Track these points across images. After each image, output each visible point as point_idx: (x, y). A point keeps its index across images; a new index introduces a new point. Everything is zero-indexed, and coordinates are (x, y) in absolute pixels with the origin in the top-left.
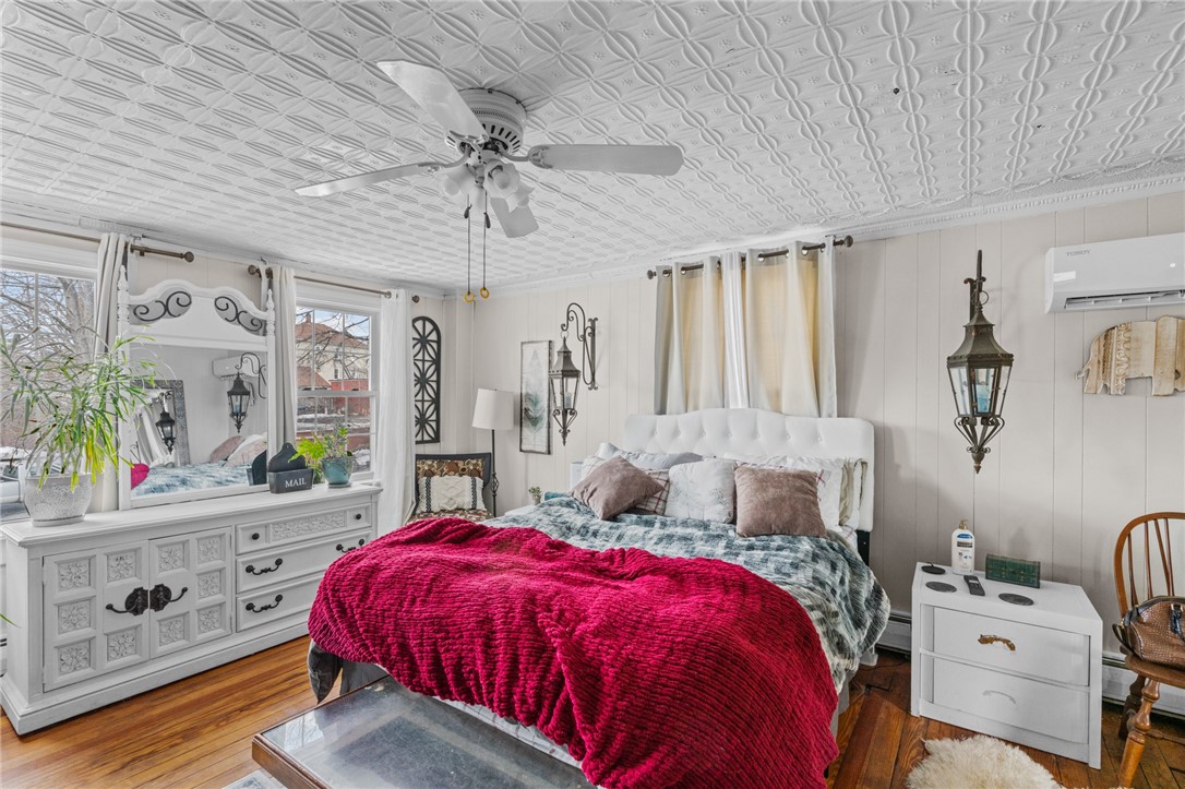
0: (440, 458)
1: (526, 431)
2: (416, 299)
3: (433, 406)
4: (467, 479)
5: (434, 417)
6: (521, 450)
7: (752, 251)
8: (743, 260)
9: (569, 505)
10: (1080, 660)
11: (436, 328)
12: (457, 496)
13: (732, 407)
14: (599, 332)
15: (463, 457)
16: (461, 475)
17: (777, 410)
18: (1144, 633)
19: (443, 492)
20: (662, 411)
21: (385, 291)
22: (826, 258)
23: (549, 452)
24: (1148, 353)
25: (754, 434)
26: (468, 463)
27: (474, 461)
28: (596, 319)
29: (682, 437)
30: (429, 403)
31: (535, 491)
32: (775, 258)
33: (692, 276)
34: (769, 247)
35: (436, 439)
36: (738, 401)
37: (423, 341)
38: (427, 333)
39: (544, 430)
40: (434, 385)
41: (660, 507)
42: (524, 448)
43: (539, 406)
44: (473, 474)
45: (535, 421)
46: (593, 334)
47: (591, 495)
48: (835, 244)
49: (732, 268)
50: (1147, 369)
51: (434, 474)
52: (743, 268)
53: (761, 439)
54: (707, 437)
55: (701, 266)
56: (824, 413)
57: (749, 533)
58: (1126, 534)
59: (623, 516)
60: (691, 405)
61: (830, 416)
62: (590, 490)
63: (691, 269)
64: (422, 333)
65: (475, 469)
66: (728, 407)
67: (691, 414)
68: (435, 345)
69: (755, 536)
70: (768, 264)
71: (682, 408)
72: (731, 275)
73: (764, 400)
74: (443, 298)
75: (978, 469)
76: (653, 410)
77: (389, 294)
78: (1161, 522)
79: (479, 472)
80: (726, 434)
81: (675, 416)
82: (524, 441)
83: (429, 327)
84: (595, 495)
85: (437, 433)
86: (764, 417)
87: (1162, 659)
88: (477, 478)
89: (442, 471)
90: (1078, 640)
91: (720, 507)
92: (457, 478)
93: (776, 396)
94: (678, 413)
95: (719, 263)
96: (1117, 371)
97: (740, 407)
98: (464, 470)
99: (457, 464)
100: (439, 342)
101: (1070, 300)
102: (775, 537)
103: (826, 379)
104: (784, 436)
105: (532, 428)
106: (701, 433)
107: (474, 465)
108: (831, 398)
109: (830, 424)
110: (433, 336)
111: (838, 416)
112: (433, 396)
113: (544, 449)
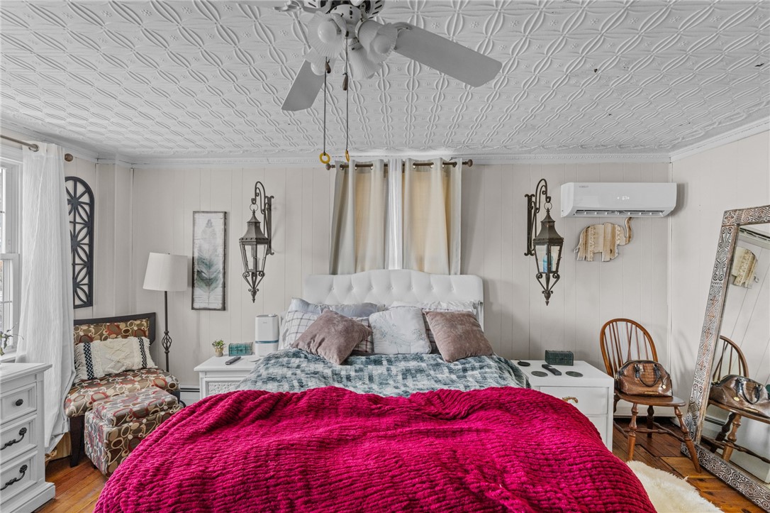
0: (97, 322)
1: (198, 291)
2: (68, 158)
3: (85, 270)
4: (134, 341)
5: (86, 281)
6: (193, 308)
7: (410, 159)
8: (404, 165)
9: (296, 355)
10: (604, 401)
11: (88, 190)
12: (126, 358)
13: (390, 268)
14: (275, 208)
15: (125, 319)
16: (126, 337)
17: (421, 269)
18: (627, 381)
19: (107, 356)
20: (334, 272)
21: (31, 142)
22: (457, 172)
23: (224, 308)
24: (601, 240)
25: (409, 287)
26: (131, 324)
27: (138, 322)
28: (273, 197)
29: (355, 290)
30: (80, 267)
31: (219, 344)
32: (422, 167)
33: (362, 172)
34: (419, 159)
35: (89, 302)
36: (395, 263)
37: (74, 202)
38: (78, 195)
39: (219, 290)
40: (86, 248)
41: (368, 347)
42: (196, 306)
43: (213, 269)
44: (139, 334)
45: (209, 282)
46: (270, 209)
47: (320, 344)
48: (463, 163)
49: (396, 170)
50: (600, 249)
51: (91, 339)
52: (403, 171)
53: (415, 289)
54: (375, 290)
55: (371, 165)
56: (452, 272)
57: (453, 359)
58: (603, 333)
59: (352, 358)
60: (359, 268)
61: (456, 274)
62: (318, 339)
63: (362, 167)
64: (73, 194)
65: (139, 329)
66: (388, 268)
67: (359, 274)
68: (87, 208)
69: (457, 360)
70: (418, 171)
71: (353, 269)
72: (395, 175)
73: (414, 264)
74: (96, 161)
75: (547, 303)
76: (328, 272)
77: (36, 147)
78: (614, 323)
79: (144, 332)
80: (389, 287)
81: (347, 277)
82: (196, 299)
83: (80, 189)
84: (323, 344)
85: (90, 296)
86: (415, 274)
87: (635, 393)
88: (143, 338)
89: (101, 335)
90: (604, 390)
91: (422, 342)
92: (120, 339)
93: (420, 261)
94: (349, 273)
95: (386, 165)
96: (590, 249)
97: (396, 268)
98: (127, 331)
99: (118, 327)
100: (91, 204)
101: (578, 211)
102: (470, 359)
103: (454, 250)
104: (430, 287)
105: (207, 288)
106: (370, 288)
107: (138, 325)
108: (457, 262)
109: (456, 279)
110: (86, 199)
111: (461, 274)
112: (85, 259)
113: (220, 306)
